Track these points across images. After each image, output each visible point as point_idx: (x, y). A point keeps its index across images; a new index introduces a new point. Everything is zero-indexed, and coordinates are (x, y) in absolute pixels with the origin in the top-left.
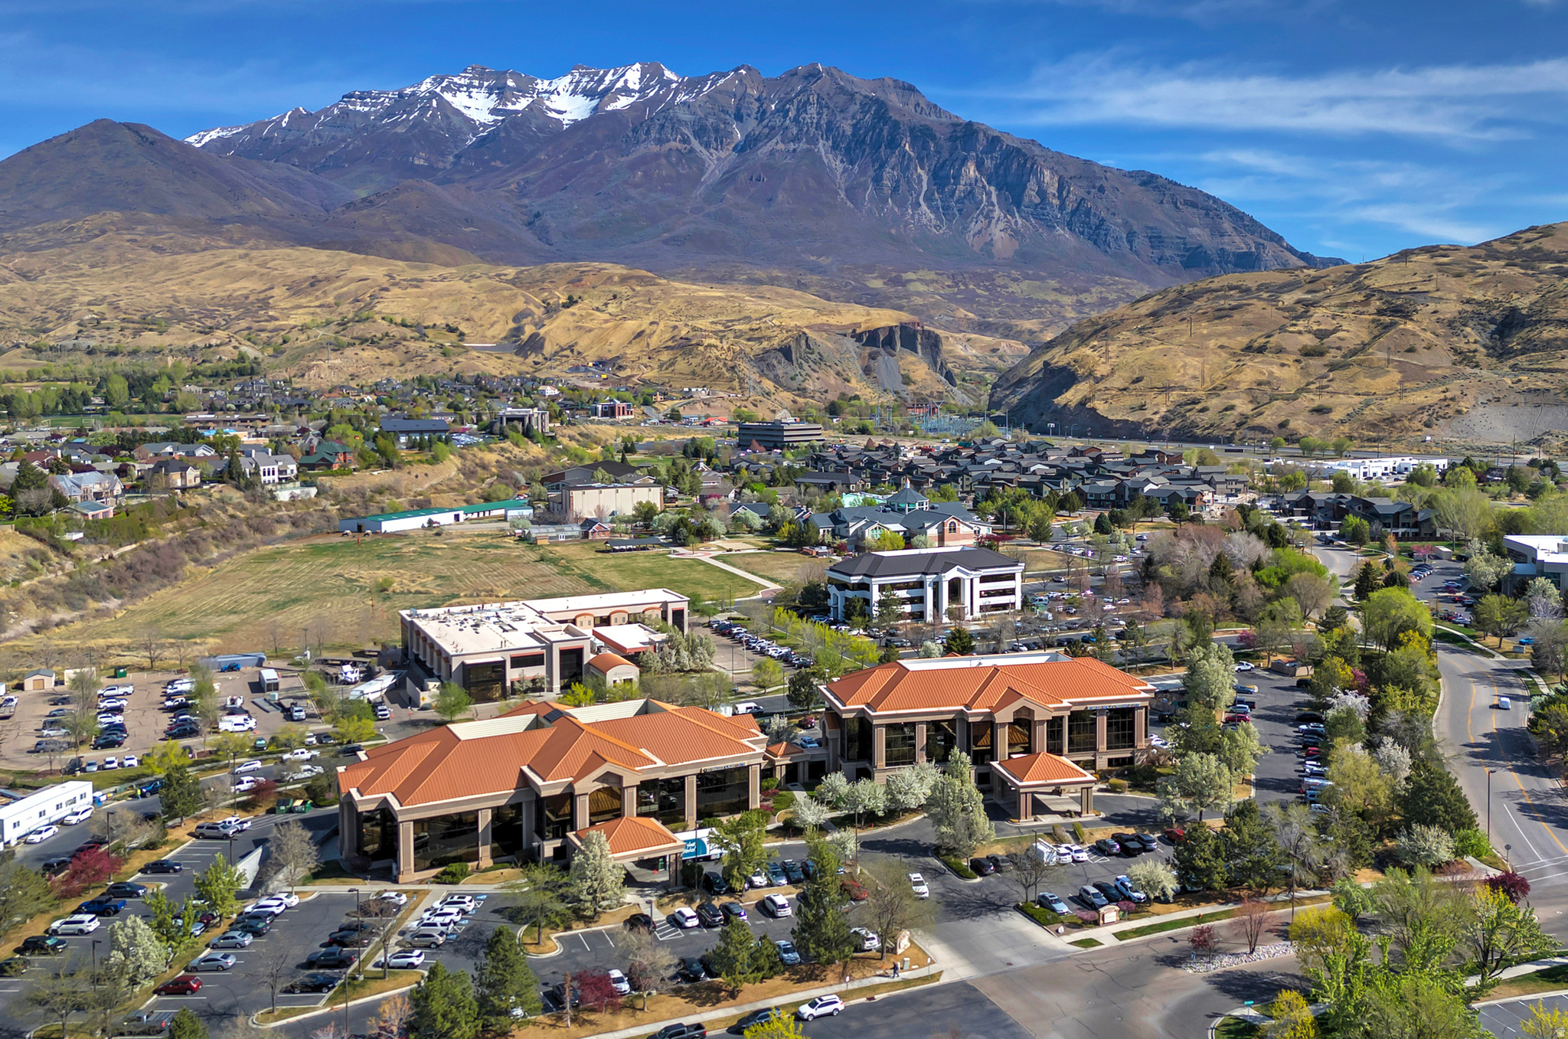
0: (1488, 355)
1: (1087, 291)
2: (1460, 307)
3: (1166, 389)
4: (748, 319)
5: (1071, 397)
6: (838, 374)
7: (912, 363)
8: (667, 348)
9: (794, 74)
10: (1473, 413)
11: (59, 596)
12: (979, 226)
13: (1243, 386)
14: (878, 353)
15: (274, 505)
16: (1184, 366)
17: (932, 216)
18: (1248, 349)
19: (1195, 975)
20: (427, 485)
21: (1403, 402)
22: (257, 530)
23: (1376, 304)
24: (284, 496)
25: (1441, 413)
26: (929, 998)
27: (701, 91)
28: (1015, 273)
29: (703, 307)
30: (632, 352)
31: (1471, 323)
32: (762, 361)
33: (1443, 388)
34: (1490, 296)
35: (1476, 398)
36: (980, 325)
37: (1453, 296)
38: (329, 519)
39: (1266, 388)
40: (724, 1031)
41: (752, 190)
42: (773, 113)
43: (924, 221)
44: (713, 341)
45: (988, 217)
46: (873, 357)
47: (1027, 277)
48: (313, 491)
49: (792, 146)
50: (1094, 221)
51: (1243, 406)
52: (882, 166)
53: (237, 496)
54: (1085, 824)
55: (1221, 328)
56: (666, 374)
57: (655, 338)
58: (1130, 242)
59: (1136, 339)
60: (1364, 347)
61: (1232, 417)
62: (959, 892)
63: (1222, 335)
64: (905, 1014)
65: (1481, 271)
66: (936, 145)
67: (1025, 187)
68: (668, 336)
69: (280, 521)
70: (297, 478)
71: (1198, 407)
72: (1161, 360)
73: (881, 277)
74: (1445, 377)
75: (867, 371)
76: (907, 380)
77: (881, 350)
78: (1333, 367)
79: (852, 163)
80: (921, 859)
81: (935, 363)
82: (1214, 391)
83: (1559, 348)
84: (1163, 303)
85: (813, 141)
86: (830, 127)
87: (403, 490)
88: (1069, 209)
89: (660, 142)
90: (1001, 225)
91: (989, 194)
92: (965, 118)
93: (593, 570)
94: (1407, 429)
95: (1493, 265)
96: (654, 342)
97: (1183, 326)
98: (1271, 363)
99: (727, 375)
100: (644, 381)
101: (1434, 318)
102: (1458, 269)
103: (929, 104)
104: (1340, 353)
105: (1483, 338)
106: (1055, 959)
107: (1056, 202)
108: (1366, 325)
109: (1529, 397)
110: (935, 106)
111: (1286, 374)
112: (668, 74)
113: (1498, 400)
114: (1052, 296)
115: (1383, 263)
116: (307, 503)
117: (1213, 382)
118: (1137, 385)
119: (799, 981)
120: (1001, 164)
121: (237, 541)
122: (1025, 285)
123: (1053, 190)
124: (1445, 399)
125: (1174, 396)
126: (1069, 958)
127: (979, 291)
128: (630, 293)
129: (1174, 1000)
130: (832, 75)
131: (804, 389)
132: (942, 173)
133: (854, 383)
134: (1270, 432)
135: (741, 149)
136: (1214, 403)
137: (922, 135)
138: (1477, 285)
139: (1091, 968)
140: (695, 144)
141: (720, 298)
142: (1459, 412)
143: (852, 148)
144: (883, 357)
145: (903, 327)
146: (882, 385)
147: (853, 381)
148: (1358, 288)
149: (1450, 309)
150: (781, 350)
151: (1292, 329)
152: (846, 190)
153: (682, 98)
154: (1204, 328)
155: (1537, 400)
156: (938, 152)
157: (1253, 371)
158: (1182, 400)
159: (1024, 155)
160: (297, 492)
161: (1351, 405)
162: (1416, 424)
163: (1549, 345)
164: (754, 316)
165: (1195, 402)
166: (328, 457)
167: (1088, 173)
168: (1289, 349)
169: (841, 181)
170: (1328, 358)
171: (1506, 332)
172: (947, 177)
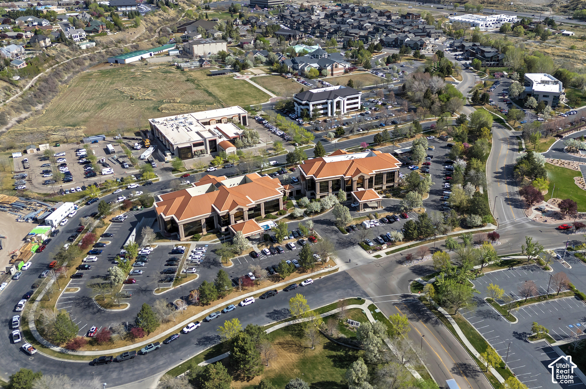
11: (21, 107)
15: (81, 51)
19: (407, 266)
20: (136, 37)
22: (78, 64)
24: (84, 47)
26: (335, 277)
38: (103, 56)
40: (282, 290)
48: (94, 44)
53: (66, 49)
54: (378, 212)
62: (343, 239)
64: (330, 283)
69: (85, 59)
70: (86, 38)
80: (331, 227)
87: (127, 40)
93: (208, 86)
106: (369, 262)
116: (93, 49)
119: (301, 273)
121: (72, 70)
126: (373, 261)
129: (400, 276)
139: (378, 265)
160: (88, 45)
166: (96, 28)
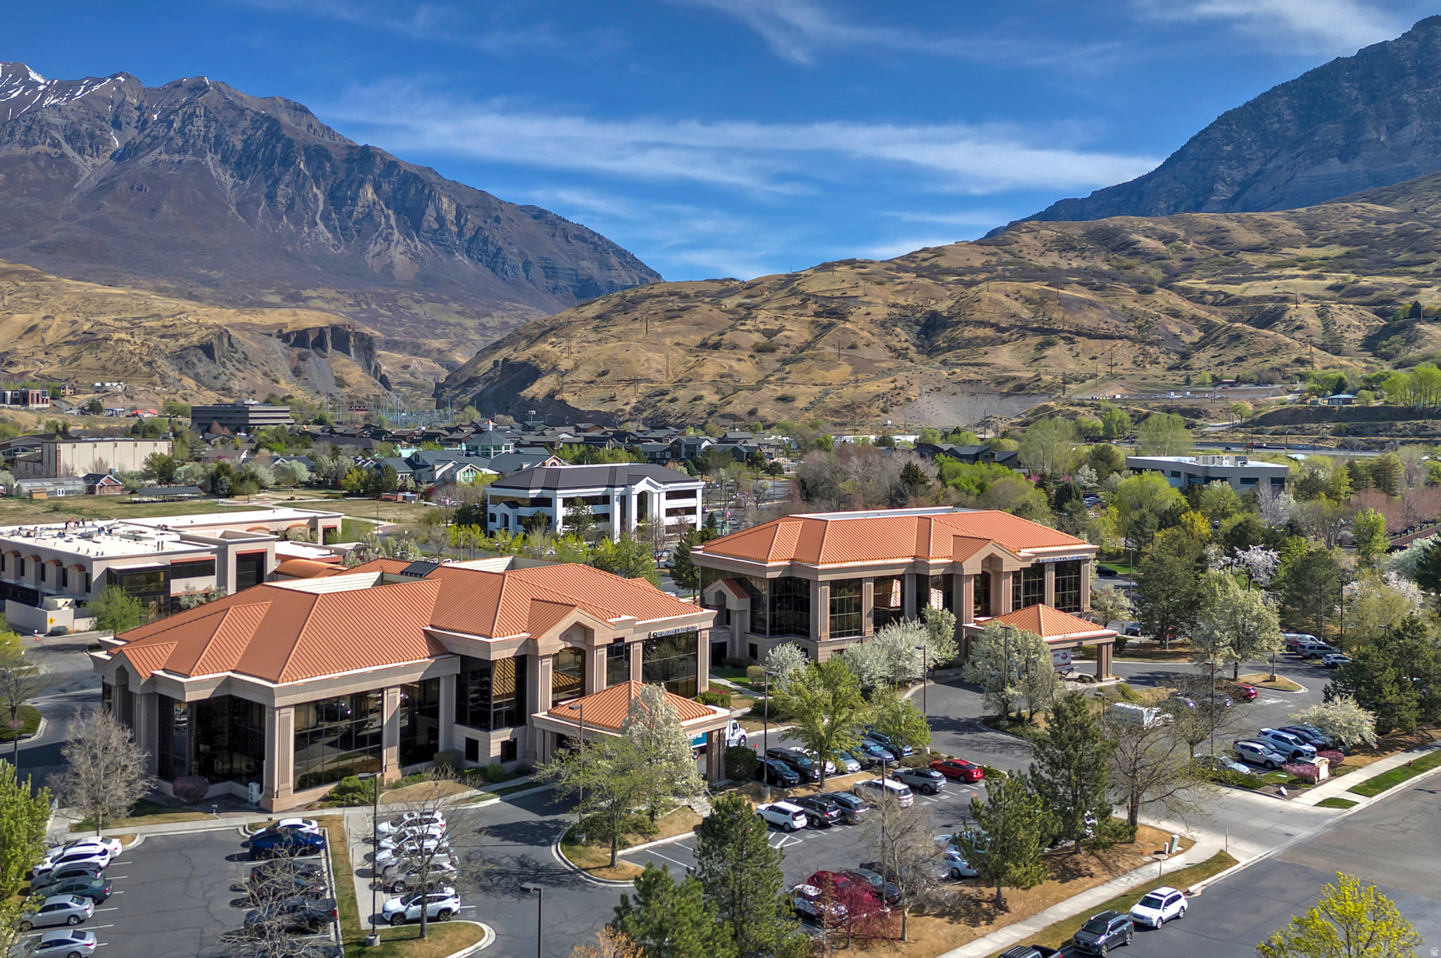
0: (919, 353)
1: (489, 315)
2: (888, 310)
3: (634, 381)
4: (157, 316)
5: (538, 389)
6: (265, 374)
7: (346, 366)
8: (67, 343)
9: (179, 85)
10: (920, 400)
12: (378, 248)
13: (707, 378)
14: (308, 354)
16: (648, 360)
17: (330, 236)
18: (704, 345)
21: (859, 391)
23: (812, 307)
25: (894, 401)
27: (73, 95)
28: (417, 295)
29: (103, 304)
30: (23, 347)
31: (900, 324)
32: (181, 358)
33: (892, 379)
34: (911, 301)
35: (921, 388)
36: (387, 343)
37: (879, 301)
39: (728, 380)
41: (133, 199)
42: (155, 123)
43: (322, 240)
44: (123, 336)
45: (388, 239)
46: (302, 358)
47: (429, 299)
49: (177, 158)
50: (492, 249)
51: (710, 397)
52: (276, 183)
55: (673, 327)
56: (69, 371)
57: (50, 333)
58: (526, 271)
59: (593, 336)
60: (808, 345)
61: (701, 408)
63: (676, 333)
65: (898, 281)
66: (332, 165)
67: (424, 213)
68: (66, 331)
71: (668, 397)
72: (623, 355)
73: (278, 292)
74: (890, 369)
75: (297, 372)
76: (341, 383)
77: (311, 351)
78: (785, 362)
79: (243, 178)
80: (982, 735)
81: (369, 366)
82: (681, 383)
83: (979, 345)
84: (608, 307)
85: (201, 153)
86: (218, 140)
88: (468, 236)
89: (25, 144)
90: (401, 248)
91: (387, 217)
92: (360, 142)
94: (867, 415)
95: (908, 277)
96: (50, 337)
97: (637, 325)
98: (729, 359)
99: (145, 369)
100: (43, 377)
101: (868, 318)
102: (878, 278)
103: (322, 126)
104: (788, 350)
105: (912, 338)
107: (454, 229)
108: (806, 326)
109: (965, 387)
110: (329, 129)
111: (746, 369)
112: (34, 76)
113: (939, 390)
114: (454, 319)
115: (808, 273)
117: (676, 376)
118: (603, 378)
119: (1063, 879)
120: (399, 189)
122: (427, 307)
123: (451, 217)
124: (895, 388)
125: (642, 388)
127: (382, 311)
128: (14, 288)
130: (220, 90)
131: (229, 389)
132: (339, 194)
133: (283, 384)
134: (741, 419)
135: (119, 157)
136: (681, 393)
137: (317, 155)
138: (898, 292)
140: (67, 149)
141: (121, 295)
142: (909, 400)
143: (242, 163)
144: (314, 359)
145: (334, 329)
146: (315, 387)
147: (282, 382)
148: (794, 293)
149: (881, 312)
150: (202, 347)
151: (741, 328)
152: (238, 205)
153: (50, 100)
154: (658, 327)
155: (972, 389)
156: (334, 173)
157: (713, 365)
158: (650, 391)
159: (422, 181)
161: (811, 394)
162: (875, 411)
163: (970, 343)
164: (163, 314)
165: (663, 393)
167: (484, 203)
168: (742, 345)
169: (232, 196)
170: (779, 354)
171: (931, 333)
172: (345, 198)
